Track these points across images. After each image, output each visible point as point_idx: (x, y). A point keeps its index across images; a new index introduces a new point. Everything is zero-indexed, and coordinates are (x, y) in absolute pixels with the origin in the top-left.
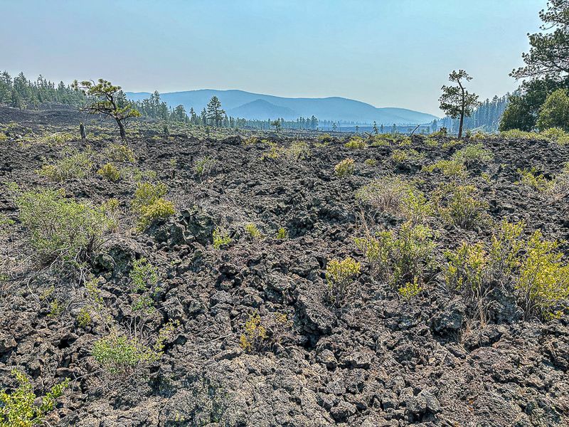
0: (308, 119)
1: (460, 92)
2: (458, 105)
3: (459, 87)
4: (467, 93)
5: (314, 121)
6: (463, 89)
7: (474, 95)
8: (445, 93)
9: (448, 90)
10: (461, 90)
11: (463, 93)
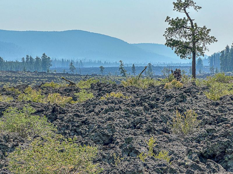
0: (37, 58)
1: (189, 24)
2: (188, 41)
3: (187, 18)
4: (196, 26)
5: (45, 61)
6: (191, 21)
7: (205, 28)
8: (170, 26)
9: (173, 22)
10: (189, 22)
11: (192, 26)
